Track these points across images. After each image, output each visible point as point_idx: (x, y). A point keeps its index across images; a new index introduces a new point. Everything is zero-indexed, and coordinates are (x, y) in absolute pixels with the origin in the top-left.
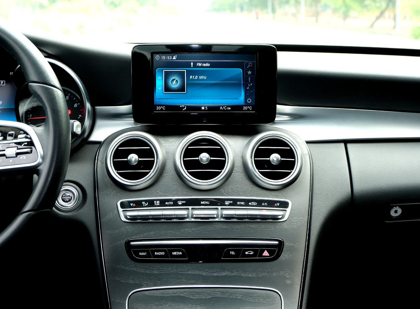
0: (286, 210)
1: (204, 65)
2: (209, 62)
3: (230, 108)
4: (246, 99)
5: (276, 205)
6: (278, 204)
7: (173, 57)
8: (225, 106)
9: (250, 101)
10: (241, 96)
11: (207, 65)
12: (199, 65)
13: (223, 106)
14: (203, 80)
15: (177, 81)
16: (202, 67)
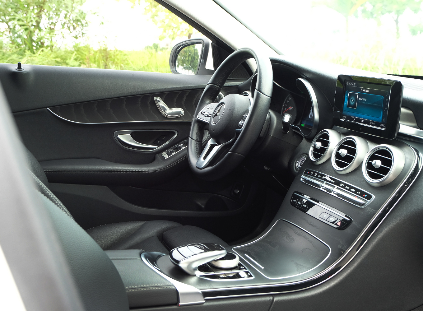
0: (367, 201)
1: (367, 91)
2: (369, 90)
3: (374, 124)
4: (383, 118)
5: (364, 196)
6: (366, 196)
7: (354, 84)
8: (372, 121)
9: (384, 120)
10: (380, 116)
11: (368, 91)
12: (364, 90)
13: (371, 121)
14: (364, 101)
15: (353, 100)
16: (365, 92)
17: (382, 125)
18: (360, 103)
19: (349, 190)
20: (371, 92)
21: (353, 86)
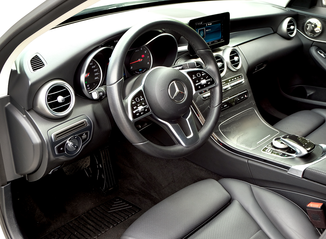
0: (243, 78)
3: (217, 41)
6: (241, 76)
9: (222, 37)
10: (220, 35)
11: (211, 24)
12: (209, 24)
13: (215, 41)
14: (210, 31)
15: (202, 33)
16: (210, 25)
17: (221, 40)
18: (207, 33)
19: (234, 80)
20: (213, 24)
21: (201, 24)
